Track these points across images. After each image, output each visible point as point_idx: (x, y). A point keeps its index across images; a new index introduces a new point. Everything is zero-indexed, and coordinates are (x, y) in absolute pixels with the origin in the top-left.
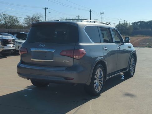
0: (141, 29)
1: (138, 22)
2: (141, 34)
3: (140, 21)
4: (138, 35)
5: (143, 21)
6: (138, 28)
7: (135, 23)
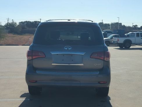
0: (28, 29)
1: (25, 22)
2: (29, 33)
3: (26, 21)
4: (26, 34)
5: (29, 21)
6: (26, 27)
7: (22, 22)
